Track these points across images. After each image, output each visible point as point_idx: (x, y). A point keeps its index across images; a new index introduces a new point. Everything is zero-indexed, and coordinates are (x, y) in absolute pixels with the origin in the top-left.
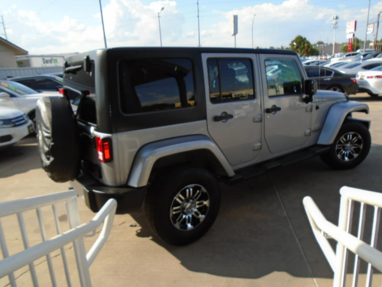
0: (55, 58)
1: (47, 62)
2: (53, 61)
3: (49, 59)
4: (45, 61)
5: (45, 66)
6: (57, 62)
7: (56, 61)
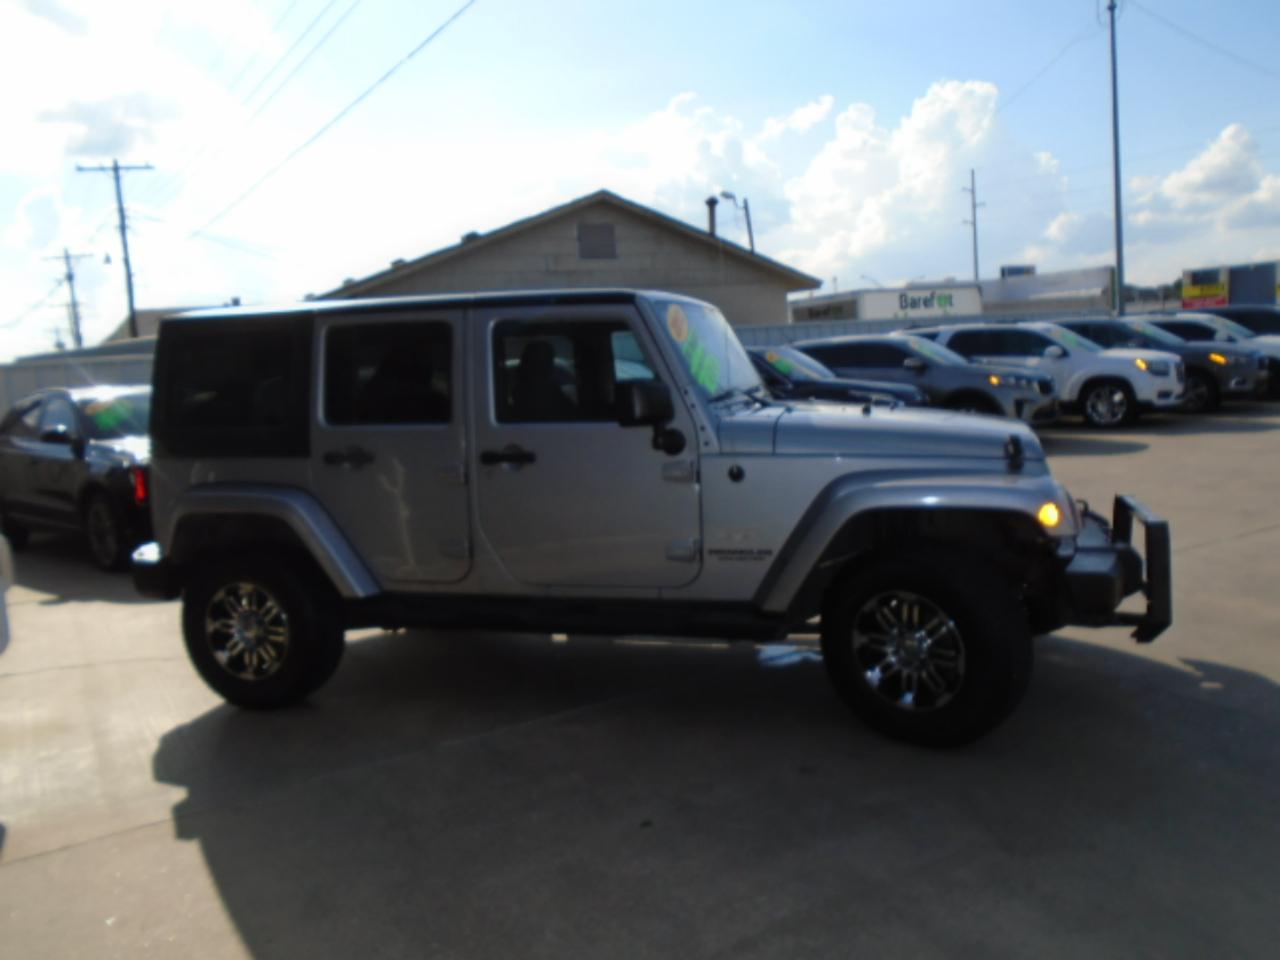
0: (947, 292)
1: (914, 304)
2: (935, 302)
3: (926, 294)
4: (909, 301)
5: (906, 315)
6: (951, 304)
7: (949, 300)
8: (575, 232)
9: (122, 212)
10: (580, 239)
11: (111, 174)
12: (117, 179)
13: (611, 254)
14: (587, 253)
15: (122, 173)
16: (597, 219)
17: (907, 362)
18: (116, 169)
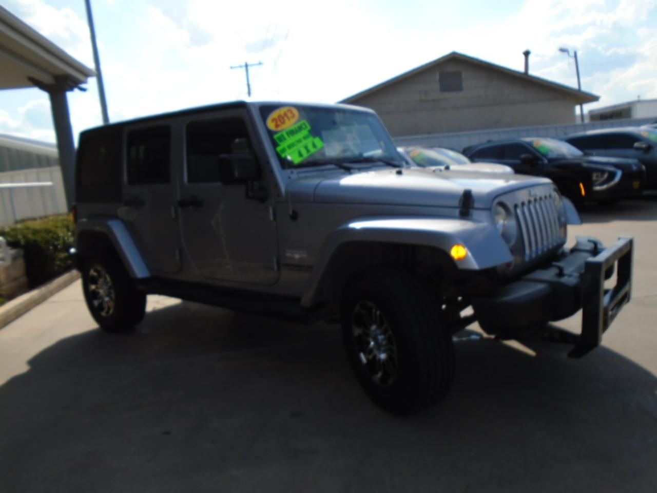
8: (437, 77)
9: (249, 86)
10: (440, 81)
11: (244, 69)
12: (247, 71)
13: (459, 88)
14: (445, 88)
15: (249, 68)
16: (451, 69)
17: (636, 145)
18: (246, 66)
